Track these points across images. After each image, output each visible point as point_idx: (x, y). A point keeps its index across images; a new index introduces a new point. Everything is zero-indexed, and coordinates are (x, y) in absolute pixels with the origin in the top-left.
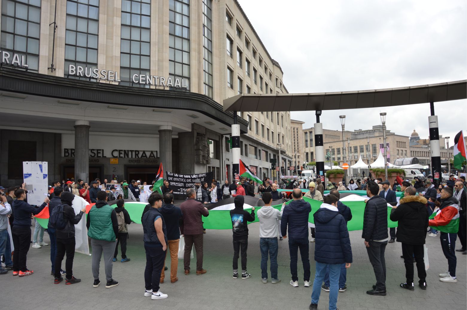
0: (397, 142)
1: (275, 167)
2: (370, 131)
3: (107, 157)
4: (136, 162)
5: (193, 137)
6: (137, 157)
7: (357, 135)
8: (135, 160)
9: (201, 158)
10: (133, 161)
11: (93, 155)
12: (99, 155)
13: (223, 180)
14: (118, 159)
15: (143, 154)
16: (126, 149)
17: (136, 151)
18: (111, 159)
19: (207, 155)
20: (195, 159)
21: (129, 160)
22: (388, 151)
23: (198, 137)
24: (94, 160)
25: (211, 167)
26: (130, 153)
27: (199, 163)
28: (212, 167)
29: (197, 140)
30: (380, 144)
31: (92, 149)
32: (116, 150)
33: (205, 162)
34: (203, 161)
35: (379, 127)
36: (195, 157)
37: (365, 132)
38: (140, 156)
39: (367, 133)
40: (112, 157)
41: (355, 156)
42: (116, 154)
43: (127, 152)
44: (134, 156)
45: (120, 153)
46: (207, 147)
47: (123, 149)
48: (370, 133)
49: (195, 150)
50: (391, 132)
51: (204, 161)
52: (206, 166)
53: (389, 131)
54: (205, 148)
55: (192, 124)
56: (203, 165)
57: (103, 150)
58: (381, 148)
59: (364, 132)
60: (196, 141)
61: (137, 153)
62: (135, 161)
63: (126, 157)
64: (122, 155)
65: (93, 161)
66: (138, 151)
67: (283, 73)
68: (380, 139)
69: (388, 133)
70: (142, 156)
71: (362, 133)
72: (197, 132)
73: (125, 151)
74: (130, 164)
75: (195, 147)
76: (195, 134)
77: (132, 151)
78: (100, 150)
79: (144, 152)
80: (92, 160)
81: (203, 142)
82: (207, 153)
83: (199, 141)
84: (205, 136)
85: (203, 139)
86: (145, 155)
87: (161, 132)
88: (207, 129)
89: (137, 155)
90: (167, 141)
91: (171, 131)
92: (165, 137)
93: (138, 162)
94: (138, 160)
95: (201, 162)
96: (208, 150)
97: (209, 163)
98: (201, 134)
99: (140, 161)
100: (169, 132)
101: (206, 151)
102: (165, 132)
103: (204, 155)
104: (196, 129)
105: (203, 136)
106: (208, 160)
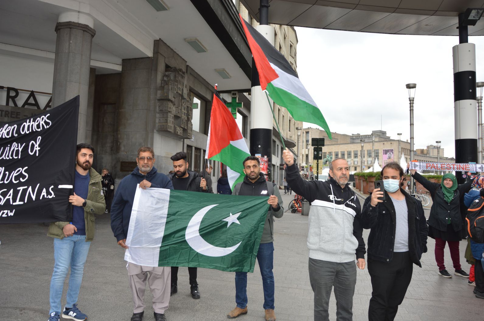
0: (402, 148)
1: (320, 155)
2: (369, 136)
4: (6, 115)
5: (156, 70)
6: (11, 104)
7: (355, 139)
8: (6, 111)
9: (171, 119)
13: (214, 175)
15: (28, 98)
17: (9, 89)
19: (184, 117)
20: (157, 121)
22: (392, 158)
23: (167, 73)
25: (194, 148)
27: (164, 131)
28: (197, 149)
29: (165, 79)
30: (384, 150)
33: (180, 131)
34: (175, 128)
35: (379, 132)
36: (158, 115)
37: (364, 137)
38: (20, 102)
39: (366, 138)
41: (354, 161)
44: (3, 101)
46: (188, 101)
48: (369, 138)
49: (159, 100)
50: (391, 138)
51: (178, 128)
52: (182, 143)
53: (390, 137)
54: (183, 101)
55: (155, 41)
56: (175, 136)
58: (384, 154)
59: (362, 137)
60: (163, 80)
61: (13, 94)
62: (4, 113)
66: (16, 91)
67: (297, 41)
68: (384, 144)
69: (388, 139)
70: (26, 103)
71: (360, 137)
72: (167, 63)
75: (159, 93)
76: (161, 67)
79: (32, 94)
81: (177, 85)
82: (185, 113)
83: (170, 83)
84: (183, 75)
85: (178, 79)
86: (34, 102)
87: (61, 30)
88: (188, 68)
89: (13, 98)
90: (74, 54)
91: (90, 29)
92: (68, 44)
93: (14, 117)
94: (14, 112)
95: (171, 129)
96: (188, 107)
97: (188, 134)
98: (174, 68)
99: (18, 114)
100: (84, 31)
101: (185, 108)
102: (71, 28)
103: (178, 115)
104: (164, 57)
105: (180, 72)
106: (187, 128)
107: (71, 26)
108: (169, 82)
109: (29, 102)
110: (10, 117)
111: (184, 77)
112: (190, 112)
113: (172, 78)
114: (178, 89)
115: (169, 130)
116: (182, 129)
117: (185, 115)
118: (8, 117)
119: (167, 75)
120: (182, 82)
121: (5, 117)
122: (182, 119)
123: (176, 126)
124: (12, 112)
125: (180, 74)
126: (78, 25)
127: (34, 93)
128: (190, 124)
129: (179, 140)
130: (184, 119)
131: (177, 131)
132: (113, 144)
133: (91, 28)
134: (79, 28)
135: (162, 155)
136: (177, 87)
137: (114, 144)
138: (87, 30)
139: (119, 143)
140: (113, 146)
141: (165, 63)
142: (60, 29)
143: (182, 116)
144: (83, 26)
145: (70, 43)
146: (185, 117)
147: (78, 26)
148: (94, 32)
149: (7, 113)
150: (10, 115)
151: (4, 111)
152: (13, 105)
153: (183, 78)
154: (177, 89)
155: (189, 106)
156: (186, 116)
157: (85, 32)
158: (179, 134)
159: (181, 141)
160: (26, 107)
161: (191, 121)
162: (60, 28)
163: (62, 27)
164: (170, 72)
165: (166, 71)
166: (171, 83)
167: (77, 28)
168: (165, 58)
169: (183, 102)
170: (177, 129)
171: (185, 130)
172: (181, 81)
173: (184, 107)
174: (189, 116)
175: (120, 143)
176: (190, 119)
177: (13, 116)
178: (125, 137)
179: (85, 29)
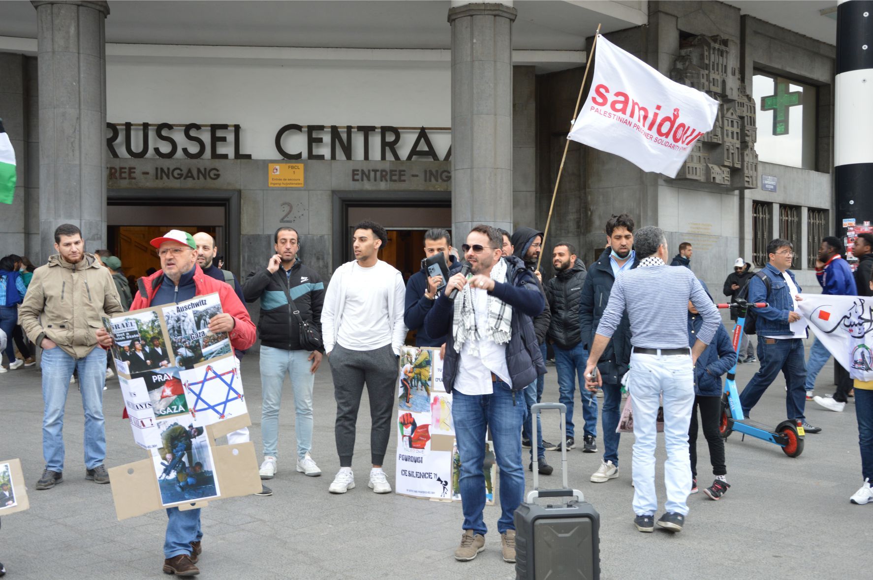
3: (253, 157)
4: (383, 178)
5: (656, 51)
6: (389, 156)
8: (382, 171)
10: (372, 174)
11: (194, 149)
12: (221, 150)
14: (301, 166)
15: (416, 142)
16: (342, 122)
17: (385, 130)
18: (271, 166)
19: (732, 142)
21: (354, 172)
23: (683, 52)
24: (199, 171)
26: (358, 141)
27: (681, 180)
28: (784, 207)
29: (679, 66)
31: (188, 123)
32: (298, 128)
33: (720, 175)
34: (708, 171)
38: (404, 151)
40: (278, 156)
42: (297, 144)
43: (344, 136)
44: (376, 153)
45: (313, 141)
46: (742, 105)
47: (328, 122)
51: (716, 169)
52: (735, 200)
57: (237, 128)
61: (390, 138)
62: (378, 174)
63: (340, 155)
64: (325, 151)
65: (195, 173)
66: (395, 131)
70: (414, 152)
72: (684, 29)
73: (334, 130)
74: (357, 186)
76: (668, 42)
77: (367, 130)
78: (225, 127)
79: (423, 133)
80: (190, 171)
81: (708, 76)
82: (732, 133)
83: (688, 74)
84: (723, 48)
85: (710, 61)
86: (426, 149)
87: (456, 21)
88: (749, 23)
89: (392, 146)
90: (481, 62)
91: (506, 10)
92: (469, 45)
93: (395, 181)
94: (396, 171)
95: (696, 174)
96: (742, 118)
97: (747, 179)
98: (699, 37)
99: (402, 173)
100: (495, 16)
101: (732, 122)
102: (472, 16)
103: (715, 141)
104: (674, 16)
105: (712, 44)
106: (742, 165)
107: (471, 13)
108: (686, 73)
109: (418, 149)
110: (389, 180)
111: (727, 52)
112: (748, 127)
113: (695, 60)
114: (710, 82)
115: (689, 176)
116: (728, 170)
117: (733, 138)
118: (387, 181)
119: (684, 56)
120: (722, 65)
121: (382, 181)
122: (726, 147)
123: (710, 165)
124: (391, 171)
125: (714, 49)
126: (483, 8)
127: (426, 131)
128: (751, 156)
129: (727, 194)
130: (731, 147)
131: (712, 176)
132: (580, 215)
133: (507, 8)
134: (486, 12)
135: (680, 231)
136: (708, 80)
137: (582, 215)
138: (500, 13)
139: (589, 213)
140: (580, 218)
141: (678, 29)
142: (454, 20)
143: (724, 142)
144: (492, 8)
145: (473, 44)
146: (735, 140)
147: (485, 10)
148: (515, 13)
149: (384, 173)
150: (388, 177)
151: (378, 171)
152: (393, 159)
153: (725, 55)
154: (707, 83)
155: (744, 114)
156: (738, 139)
157: (497, 17)
158: (717, 181)
159: (734, 195)
160: (414, 158)
161: (752, 149)
162: (453, 17)
163: (459, 16)
164: (691, 49)
165: (682, 46)
166: (691, 73)
167: (483, 13)
168: (677, 18)
169: (728, 110)
170: (712, 171)
171: (735, 172)
172: (718, 64)
173: (730, 120)
174: (747, 138)
175: (592, 213)
176: (750, 144)
177: (394, 178)
178: (601, 198)
179: (497, 13)
